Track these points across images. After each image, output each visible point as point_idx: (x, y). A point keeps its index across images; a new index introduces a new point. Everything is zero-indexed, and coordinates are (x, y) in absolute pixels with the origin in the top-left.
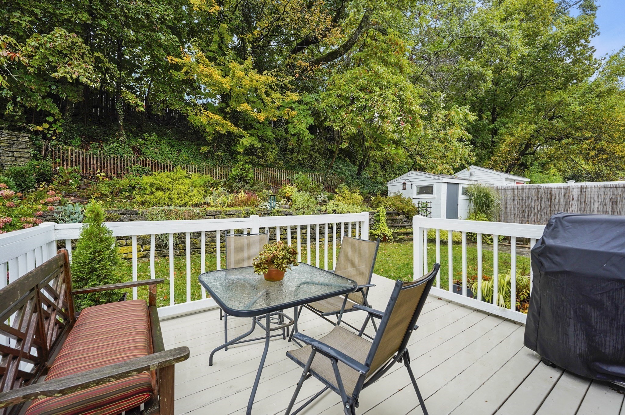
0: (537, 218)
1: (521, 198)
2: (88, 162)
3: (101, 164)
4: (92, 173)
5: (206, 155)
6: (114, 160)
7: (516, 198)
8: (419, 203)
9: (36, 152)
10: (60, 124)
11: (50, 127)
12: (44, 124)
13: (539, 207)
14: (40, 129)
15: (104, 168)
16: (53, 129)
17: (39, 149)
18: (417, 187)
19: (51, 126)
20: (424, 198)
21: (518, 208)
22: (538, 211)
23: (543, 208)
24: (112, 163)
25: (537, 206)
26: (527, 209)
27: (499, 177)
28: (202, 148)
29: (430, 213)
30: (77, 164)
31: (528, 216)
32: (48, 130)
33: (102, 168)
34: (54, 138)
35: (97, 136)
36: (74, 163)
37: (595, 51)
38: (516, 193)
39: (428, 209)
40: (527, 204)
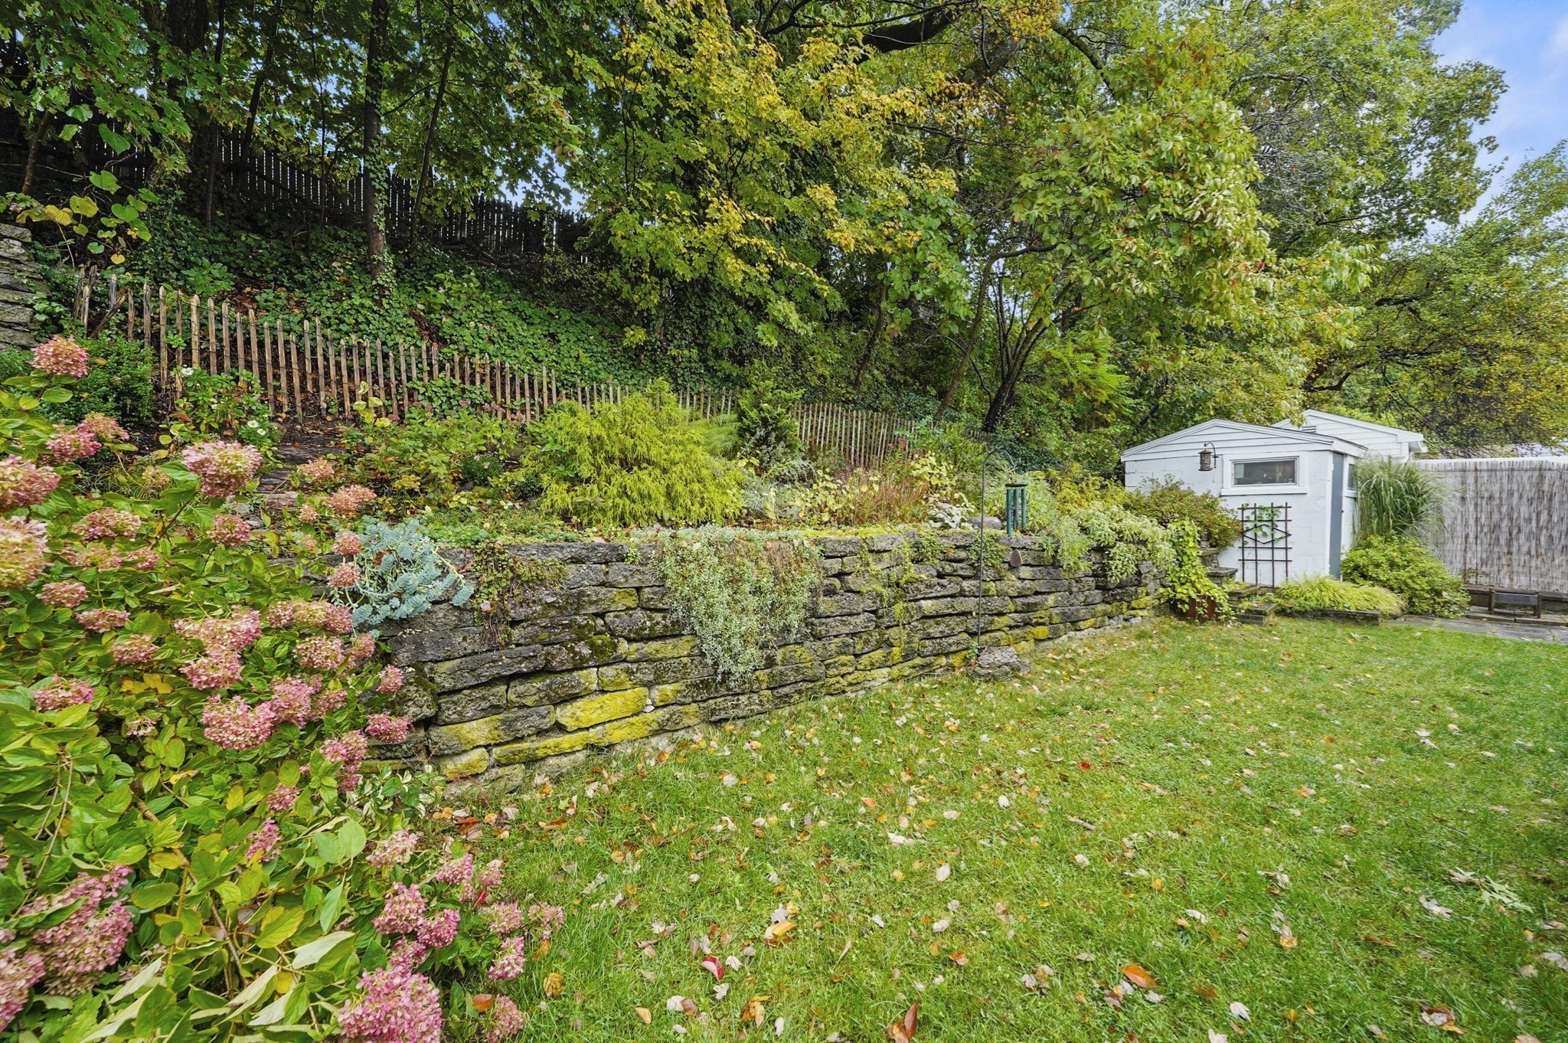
0: (1538, 545)
1: (1486, 495)
2: (268, 357)
3: (315, 367)
4: (284, 400)
5: (634, 357)
6: (361, 356)
7: (1470, 494)
8: (1243, 509)
9: (59, 309)
10: (143, 208)
11: (98, 216)
12: (76, 200)
13: (1544, 517)
14: (62, 216)
15: (328, 384)
16: (112, 223)
17: (65, 294)
18: (1236, 464)
19: (105, 210)
20: (1262, 494)
21: (1477, 520)
22: (1540, 529)
23: (1555, 519)
24: (356, 366)
25: (1538, 514)
26: (1505, 524)
27: (1393, 439)
28: (629, 332)
29: (1287, 535)
30: (227, 363)
31: (1510, 541)
32: (94, 224)
33: (322, 382)
34: (118, 259)
35: (261, 269)
36: (213, 360)
37: (1496, 147)
38: (1471, 480)
39: (1281, 526)
40: (1504, 509)
